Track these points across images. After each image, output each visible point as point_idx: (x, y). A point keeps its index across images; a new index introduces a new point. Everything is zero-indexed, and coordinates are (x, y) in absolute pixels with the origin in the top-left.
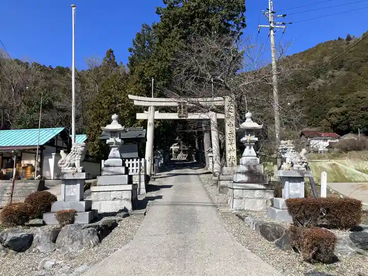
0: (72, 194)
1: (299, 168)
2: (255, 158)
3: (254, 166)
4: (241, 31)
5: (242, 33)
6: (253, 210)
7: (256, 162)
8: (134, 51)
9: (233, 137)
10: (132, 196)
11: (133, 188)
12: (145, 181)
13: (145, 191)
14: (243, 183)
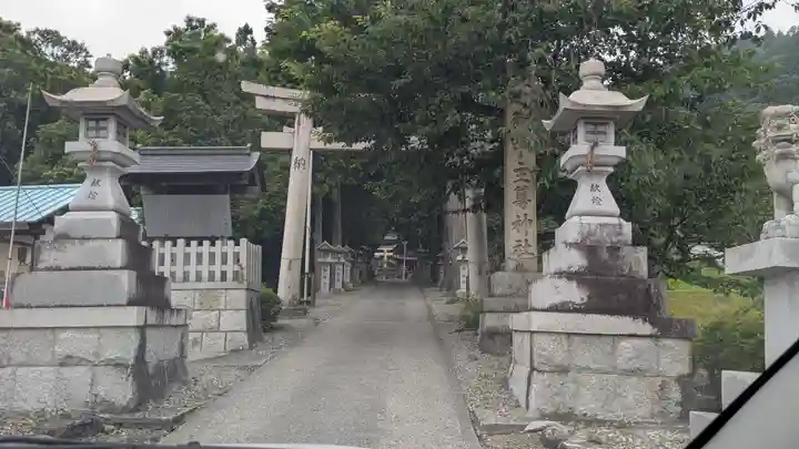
2: (615, 221)
3: (614, 249)
6: (610, 416)
7: (620, 234)
9: (527, 181)
10: (142, 347)
11: (152, 320)
12: (250, 311)
13: (243, 339)
14: (569, 311)
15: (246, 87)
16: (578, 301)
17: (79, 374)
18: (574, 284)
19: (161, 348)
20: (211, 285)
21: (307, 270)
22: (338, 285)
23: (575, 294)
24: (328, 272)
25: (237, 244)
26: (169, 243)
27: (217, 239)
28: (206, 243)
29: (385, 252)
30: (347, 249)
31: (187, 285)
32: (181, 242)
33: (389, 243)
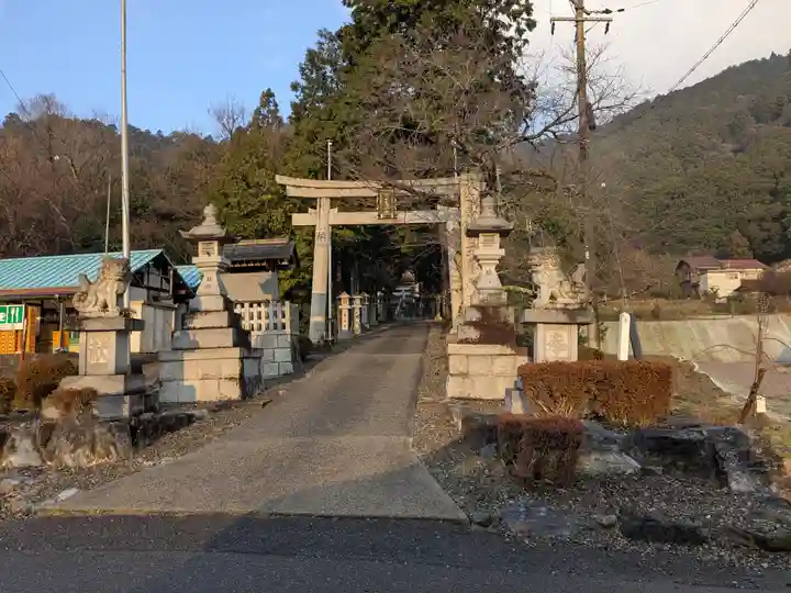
0: (102, 361)
1: (566, 305)
2: (499, 292)
3: (496, 308)
4: (524, 37)
5: (526, 41)
7: (500, 299)
8: (303, 88)
10: (242, 370)
11: (246, 355)
12: (294, 348)
13: (290, 368)
14: (469, 343)
15: (279, 179)
16: (474, 337)
17: (213, 384)
18: (472, 328)
19: (251, 371)
20: (267, 332)
23: (473, 334)
25: (284, 304)
28: (263, 305)
29: (403, 292)
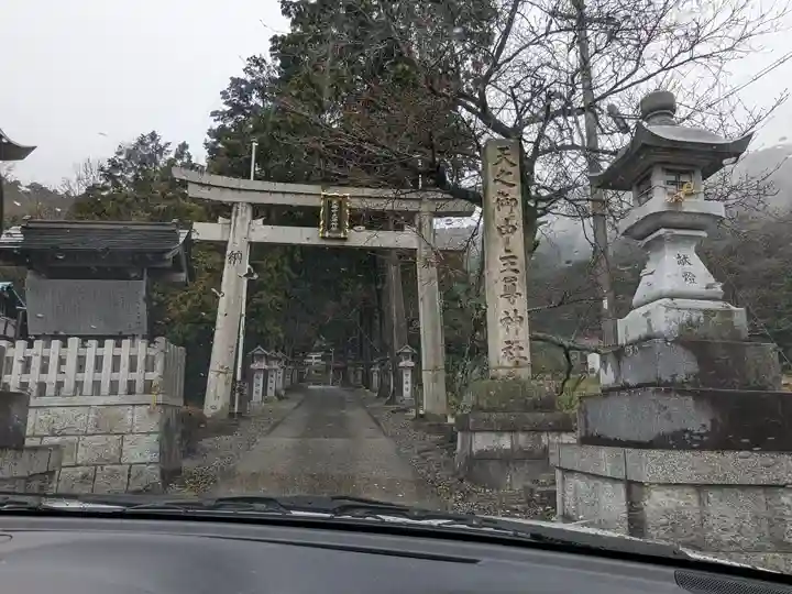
9: (516, 271)
16: (696, 429)
20: (114, 400)
21: (239, 377)
22: (271, 393)
24: (261, 380)
26: (56, 344)
27: (126, 337)
28: (109, 343)
29: (314, 359)
30: (280, 354)
31: (78, 400)
32: (74, 342)
33: (319, 349)
